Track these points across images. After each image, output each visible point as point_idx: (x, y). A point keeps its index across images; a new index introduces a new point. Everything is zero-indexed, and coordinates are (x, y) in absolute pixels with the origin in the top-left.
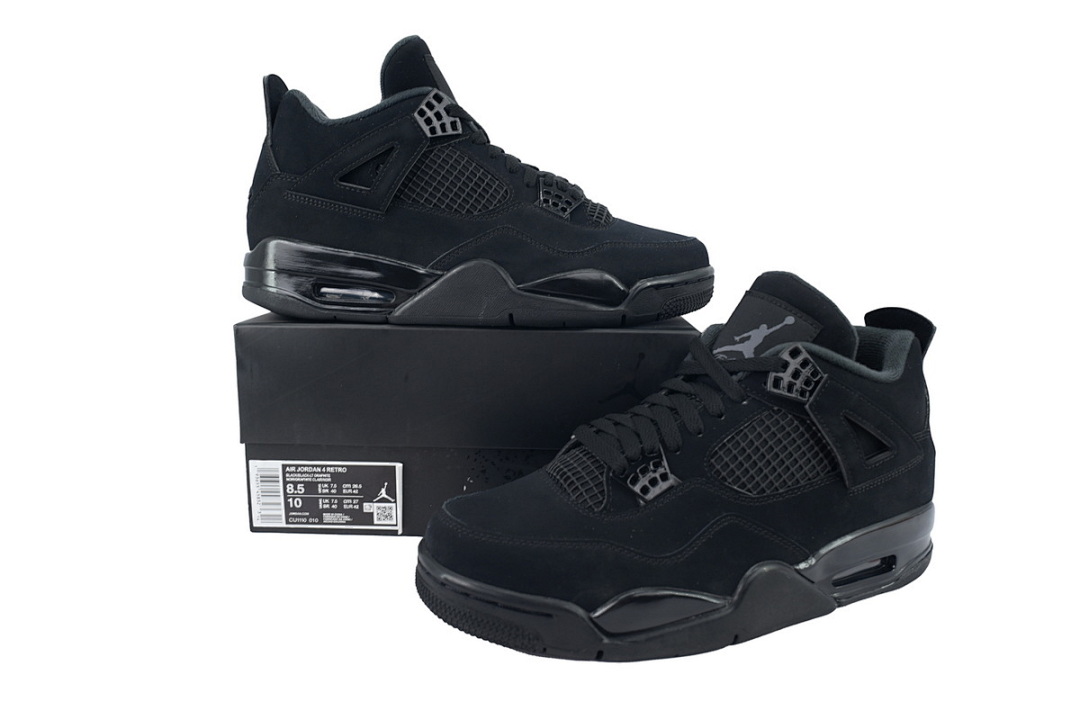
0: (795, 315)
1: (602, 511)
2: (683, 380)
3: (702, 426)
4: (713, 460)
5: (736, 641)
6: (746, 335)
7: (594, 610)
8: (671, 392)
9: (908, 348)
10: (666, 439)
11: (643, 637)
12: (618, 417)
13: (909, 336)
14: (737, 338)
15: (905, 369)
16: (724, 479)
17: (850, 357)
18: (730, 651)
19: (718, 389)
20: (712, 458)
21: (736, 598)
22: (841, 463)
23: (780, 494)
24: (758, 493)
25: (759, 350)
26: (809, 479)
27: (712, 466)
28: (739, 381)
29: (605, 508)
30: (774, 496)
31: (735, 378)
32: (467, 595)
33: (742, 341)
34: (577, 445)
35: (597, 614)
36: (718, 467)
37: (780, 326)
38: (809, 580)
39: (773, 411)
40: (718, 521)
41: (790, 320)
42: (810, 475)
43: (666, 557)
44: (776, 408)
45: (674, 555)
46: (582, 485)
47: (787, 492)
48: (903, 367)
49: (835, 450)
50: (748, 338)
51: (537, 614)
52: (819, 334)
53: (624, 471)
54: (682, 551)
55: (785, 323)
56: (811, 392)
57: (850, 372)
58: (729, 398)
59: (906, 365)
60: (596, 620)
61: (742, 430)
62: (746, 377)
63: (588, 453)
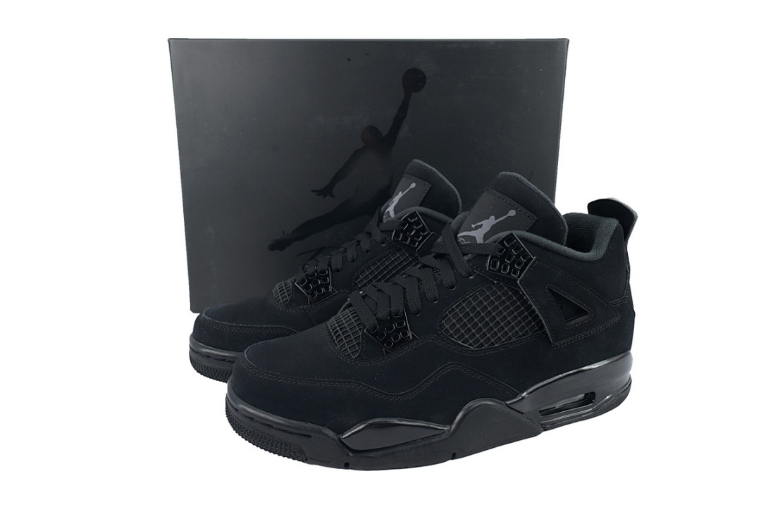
0: (516, 209)
1: (356, 358)
2: (434, 257)
3: (437, 295)
4: (443, 321)
5: (454, 457)
6: (479, 224)
7: (343, 433)
8: (424, 266)
9: (611, 233)
10: (409, 304)
11: (379, 453)
12: (381, 285)
13: (613, 223)
14: (473, 226)
15: (607, 251)
16: (451, 335)
17: (560, 242)
18: (450, 464)
19: (453, 266)
20: (443, 319)
21: (453, 426)
22: (545, 325)
23: (495, 348)
24: (478, 347)
25: (486, 236)
26: (520, 336)
27: (442, 326)
28: (469, 260)
29: (359, 356)
30: (490, 349)
31: (466, 258)
32: (252, 419)
33: (477, 228)
34: (350, 305)
35: (344, 437)
36: (447, 327)
37: (505, 217)
38: (519, 412)
39: (493, 283)
40: (443, 368)
41: (512, 213)
42: (521, 334)
43: (400, 395)
44: (495, 282)
45: (406, 394)
46: (345, 337)
47: (500, 346)
48: (605, 249)
49: (540, 315)
50: (481, 226)
51: (300, 435)
52: (534, 224)
53: (375, 328)
54: (413, 391)
55: (508, 215)
56: (522, 271)
57: (558, 254)
58: (460, 273)
59: (609, 246)
60: (343, 440)
61: (468, 299)
62: (473, 258)
63: (355, 312)
